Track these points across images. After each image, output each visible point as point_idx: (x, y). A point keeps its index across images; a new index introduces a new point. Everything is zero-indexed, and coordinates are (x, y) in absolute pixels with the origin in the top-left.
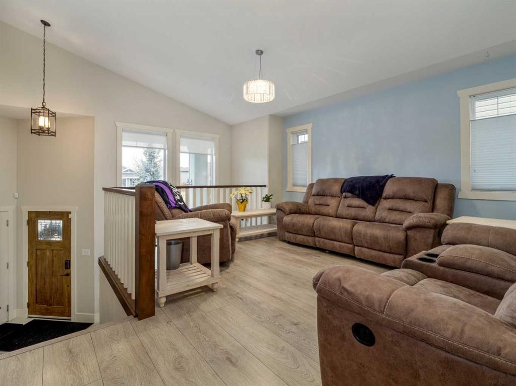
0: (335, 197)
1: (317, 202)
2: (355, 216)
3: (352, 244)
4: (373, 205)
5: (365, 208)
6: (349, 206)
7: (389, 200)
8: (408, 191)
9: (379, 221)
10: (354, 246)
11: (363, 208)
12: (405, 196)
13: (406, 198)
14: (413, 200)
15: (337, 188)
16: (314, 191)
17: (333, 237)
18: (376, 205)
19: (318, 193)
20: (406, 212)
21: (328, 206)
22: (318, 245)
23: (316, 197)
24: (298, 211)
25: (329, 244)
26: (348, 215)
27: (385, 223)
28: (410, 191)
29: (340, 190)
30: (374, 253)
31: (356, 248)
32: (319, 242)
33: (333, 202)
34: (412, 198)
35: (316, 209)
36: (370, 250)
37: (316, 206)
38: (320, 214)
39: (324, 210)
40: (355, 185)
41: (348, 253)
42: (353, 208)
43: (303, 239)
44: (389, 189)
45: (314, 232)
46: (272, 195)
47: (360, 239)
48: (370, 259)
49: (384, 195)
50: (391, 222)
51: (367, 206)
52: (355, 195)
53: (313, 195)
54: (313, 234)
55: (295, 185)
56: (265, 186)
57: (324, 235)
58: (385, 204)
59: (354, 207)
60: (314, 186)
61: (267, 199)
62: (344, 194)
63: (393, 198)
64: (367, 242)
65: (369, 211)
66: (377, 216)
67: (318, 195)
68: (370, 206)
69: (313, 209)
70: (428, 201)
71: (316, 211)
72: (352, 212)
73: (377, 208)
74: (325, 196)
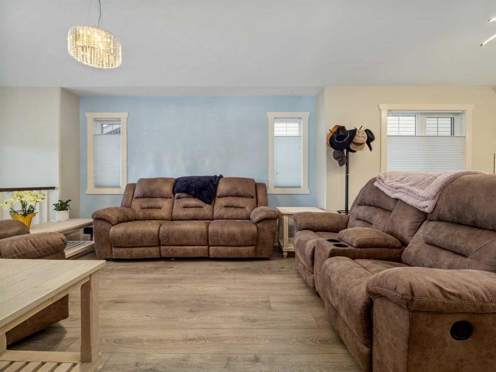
0: (167, 198)
1: (145, 205)
2: (194, 217)
3: (206, 245)
4: (210, 204)
5: (202, 207)
6: (185, 207)
7: (223, 198)
8: (239, 189)
9: (218, 218)
10: (209, 246)
11: (200, 207)
12: (237, 193)
13: (238, 196)
14: (243, 197)
15: (167, 189)
16: (137, 192)
17: (185, 241)
18: (213, 204)
19: (144, 195)
20: (240, 207)
21: (160, 208)
22: (164, 254)
23: (142, 199)
24: (126, 218)
25: (180, 251)
26: (186, 216)
27: (224, 219)
28: (240, 189)
29: (171, 190)
30: (230, 249)
31: (211, 248)
32: (166, 250)
33: (165, 204)
34: (242, 195)
35: (144, 213)
36: (225, 248)
37: (145, 211)
38: (152, 218)
39: (156, 213)
40: (191, 185)
41: (202, 256)
42: (190, 209)
43: (144, 251)
44: (222, 188)
45: (160, 241)
46: (69, 200)
47: (217, 238)
48: (226, 256)
49: (218, 194)
50: (229, 218)
51: (205, 206)
52: (191, 195)
53: (137, 198)
54: (159, 243)
55: (98, 186)
56: (53, 188)
57: (174, 241)
58: (220, 202)
59: (191, 207)
60: (137, 187)
61: (62, 206)
62: (177, 195)
63: (226, 196)
64: (224, 241)
65: (206, 209)
66: (215, 214)
67: (144, 197)
68: (207, 205)
69: (141, 214)
70: (254, 197)
71: (145, 216)
72: (191, 212)
73: (213, 207)
74: (152, 197)
